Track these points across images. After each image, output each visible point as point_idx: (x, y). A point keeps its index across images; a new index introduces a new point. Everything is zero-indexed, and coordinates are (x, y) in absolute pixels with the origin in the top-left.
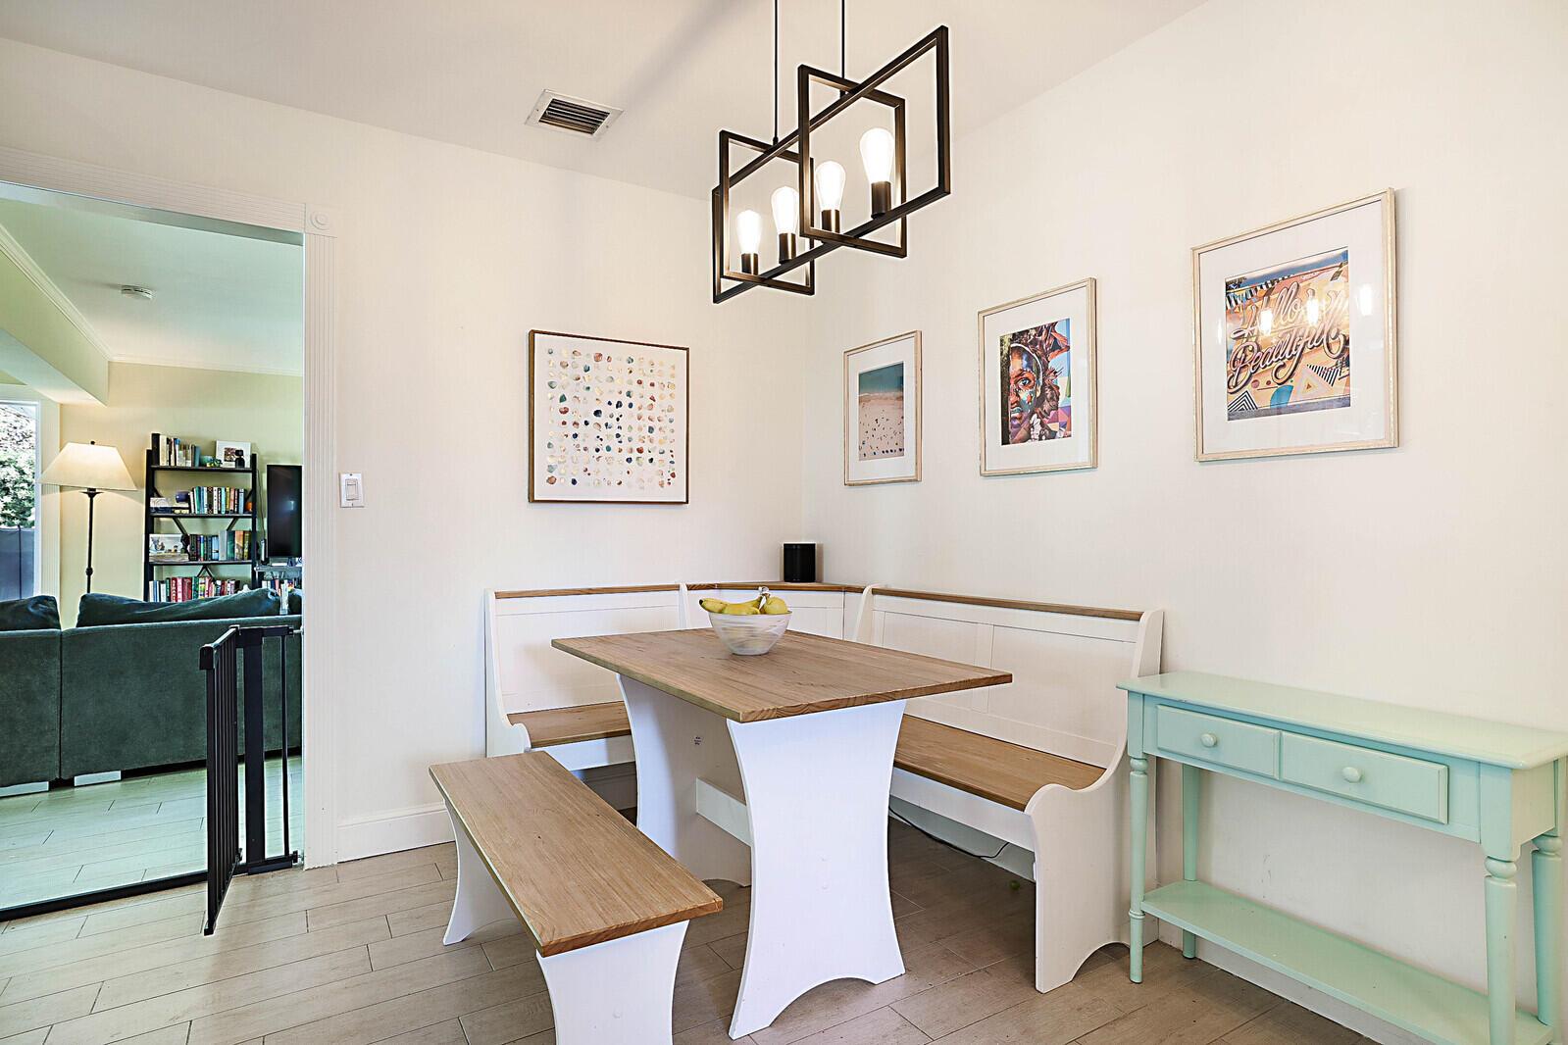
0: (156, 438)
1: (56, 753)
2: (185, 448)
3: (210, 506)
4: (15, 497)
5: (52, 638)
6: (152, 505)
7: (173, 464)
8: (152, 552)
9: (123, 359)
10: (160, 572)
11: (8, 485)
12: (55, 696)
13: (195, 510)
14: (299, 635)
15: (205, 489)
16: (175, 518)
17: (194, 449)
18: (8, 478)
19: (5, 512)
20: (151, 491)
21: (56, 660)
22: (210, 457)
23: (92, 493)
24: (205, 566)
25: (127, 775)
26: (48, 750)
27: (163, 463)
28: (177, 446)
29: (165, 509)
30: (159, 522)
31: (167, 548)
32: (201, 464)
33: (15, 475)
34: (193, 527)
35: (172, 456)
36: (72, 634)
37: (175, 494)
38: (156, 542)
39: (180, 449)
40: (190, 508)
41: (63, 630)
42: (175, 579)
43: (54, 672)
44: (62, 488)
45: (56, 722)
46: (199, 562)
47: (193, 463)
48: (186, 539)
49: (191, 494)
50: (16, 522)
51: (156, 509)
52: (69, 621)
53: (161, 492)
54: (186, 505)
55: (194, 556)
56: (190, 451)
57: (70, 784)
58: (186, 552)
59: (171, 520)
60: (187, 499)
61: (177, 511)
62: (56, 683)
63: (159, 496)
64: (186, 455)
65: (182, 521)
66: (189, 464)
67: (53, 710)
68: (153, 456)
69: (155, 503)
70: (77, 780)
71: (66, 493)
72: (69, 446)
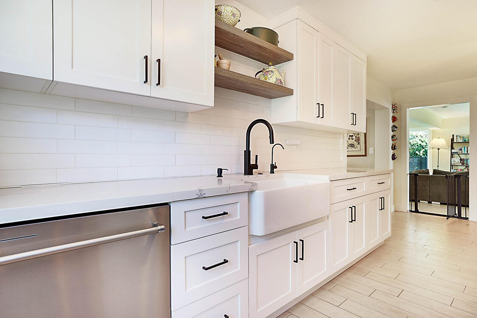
0: (453, 135)
1: (429, 197)
2: (461, 137)
3: (467, 151)
4: (425, 150)
5: (428, 176)
6: (452, 151)
7: (457, 141)
8: (452, 163)
9: (445, 118)
10: (454, 168)
11: (424, 147)
12: (429, 187)
13: (463, 152)
14: (469, 177)
15: (466, 147)
16: (458, 154)
17: (463, 137)
18: (424, 145)
19: (423, 153)
20: (452, 148)
21: (429, 180)
22: (467, 139)
23: (439, 149)
24: (466, 166)
25: (441, 204)
26: (427, 196)
27: (455, 141)
28: (459, 137)
29: (455, 152)
30: (454, 155)
31: (456, 162)
32: (465, 141)
33: (425, 144)
34: (463, 157)
35: (457, 140)
36: (431, 176)
37: (458, 148)
38: (453, 160)
39: (459, 138)
40: (462, 152)
41: (430, 175)
42: (458, 169)
43: (428, 182)
44: (433, 148)
45: (429, 191)
46: (464, 165)
47: (463, 141)
48: (461, 160)
49: (462, 148)
50: (425, 155)
51: (453, 152)
52: (431, 173)
53: (455, 148)
54: (461, 151)
55: (463, 164)
56: (462, 138)
57: (431, 203)
58: (461, 163)
59: (457, 155)
60: (461, 150)
61: (459, 153)
62: (429, 184)
63: (454, 149)
64: (461, 139)
65: (460, 155)
66: (462, 141)
67: (428, 189)
68: (452, 140)
69: (453, 151)
70: (432, 202)
71: (433, 149)
72: (434, 139)
